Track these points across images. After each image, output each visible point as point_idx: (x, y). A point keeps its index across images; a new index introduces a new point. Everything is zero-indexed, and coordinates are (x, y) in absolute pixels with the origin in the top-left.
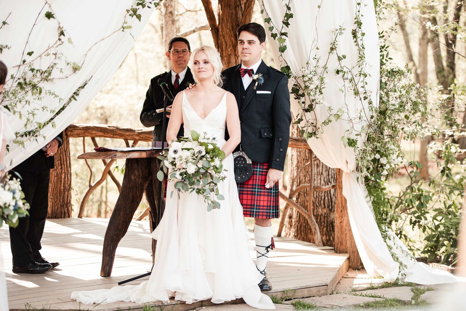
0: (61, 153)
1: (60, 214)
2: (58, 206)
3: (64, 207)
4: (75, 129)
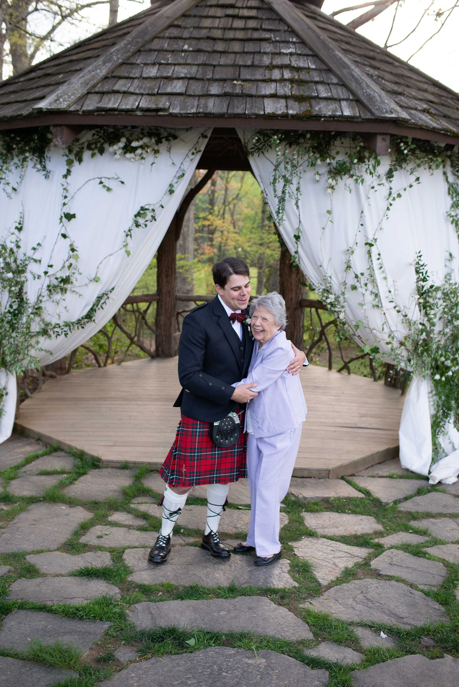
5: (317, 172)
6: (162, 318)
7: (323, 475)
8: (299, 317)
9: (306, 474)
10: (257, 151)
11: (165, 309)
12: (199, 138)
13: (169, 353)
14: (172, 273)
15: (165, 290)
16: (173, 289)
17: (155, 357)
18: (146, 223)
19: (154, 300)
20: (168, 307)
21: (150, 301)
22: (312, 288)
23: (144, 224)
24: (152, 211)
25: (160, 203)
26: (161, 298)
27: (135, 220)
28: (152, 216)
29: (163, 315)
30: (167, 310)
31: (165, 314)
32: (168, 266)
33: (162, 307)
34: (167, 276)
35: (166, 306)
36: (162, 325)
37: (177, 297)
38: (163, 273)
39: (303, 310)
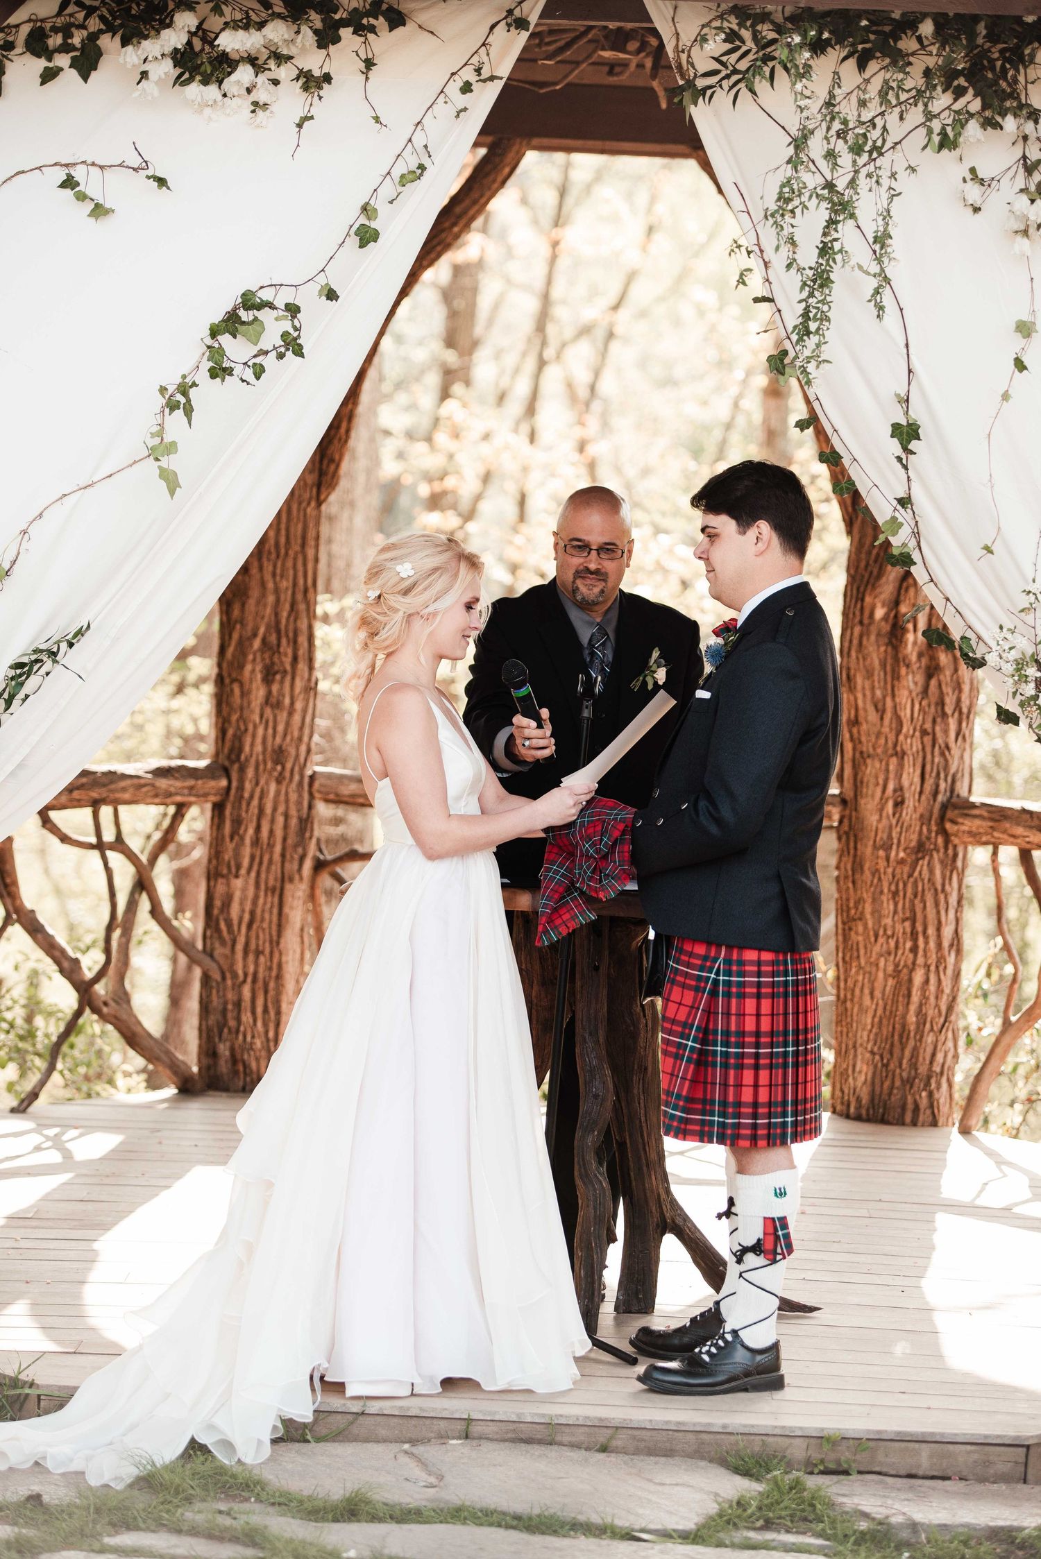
0: (916, 896)
1: (899, 1110)
2: (893, 1082)
3: (915, 1088)
4: (967, 815)
5: (973, 170)
6: (241, 887)
7: (1002, 1467)
8: (940, 893)
9: (924, 1460)
10: (725, 84)
11: (256, 842)
12: (493, 27)
14: (295, 659)
15: (259, 748)
16: (300, 739)
17: (199, 1085)
18: (257, 360)
19: (197, 796)
20: (271, 832)
21: (179, 799)
22: (971, 655)
23: (250, 363)
24: (286, 314)
25: (322, 280)
26: (234, 784)
27: (209, 347)
28: (285, 335)
29: (243, 871)
30: (265, 847)
31: (255, 867)
32: (278, 622)
33: (241, 832)
34: (269, 675)
35: (258, 829)
36: (235, 922)
37: (316, 785)
38: (251, 657)
39: (955, 855)
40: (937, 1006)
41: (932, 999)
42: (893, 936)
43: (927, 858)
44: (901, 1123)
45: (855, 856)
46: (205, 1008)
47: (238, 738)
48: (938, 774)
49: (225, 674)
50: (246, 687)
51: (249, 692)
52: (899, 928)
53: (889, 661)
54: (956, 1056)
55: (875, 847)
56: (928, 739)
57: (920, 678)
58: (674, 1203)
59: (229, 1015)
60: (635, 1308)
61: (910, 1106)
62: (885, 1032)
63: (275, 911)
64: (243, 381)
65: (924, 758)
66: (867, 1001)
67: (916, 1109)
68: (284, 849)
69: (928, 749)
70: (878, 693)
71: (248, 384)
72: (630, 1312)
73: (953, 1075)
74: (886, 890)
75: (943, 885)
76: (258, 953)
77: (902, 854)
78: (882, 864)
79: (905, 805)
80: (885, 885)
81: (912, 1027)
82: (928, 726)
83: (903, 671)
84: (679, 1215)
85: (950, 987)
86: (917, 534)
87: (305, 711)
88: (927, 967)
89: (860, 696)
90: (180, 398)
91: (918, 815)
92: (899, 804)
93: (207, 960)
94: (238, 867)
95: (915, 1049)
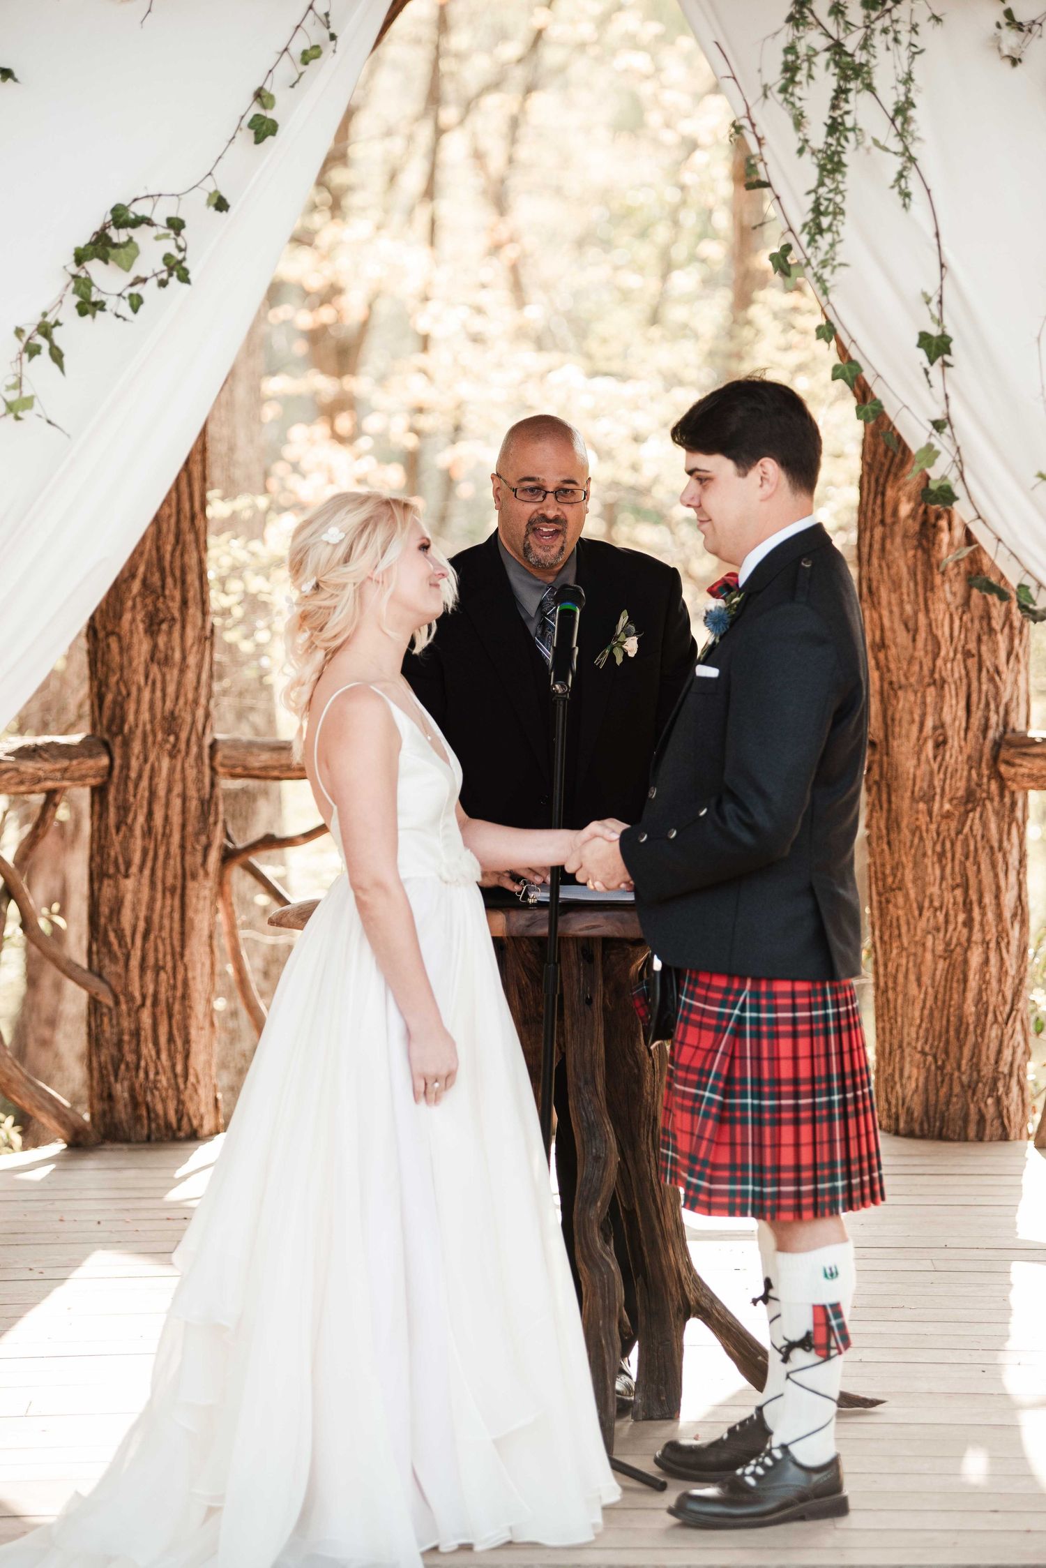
1: (960, 1123)
2: (951, 1089)
3: (979, 1094)
4: (1025, 754)
5: (1009, 13)
6: (133, 889)
8: (996, 851)
11: (148, 832)
13: (180, 1114)
14: (184, 603)
15: (145, 716)
16: (196, 702)
17: (93, 1138)
18: (134, 290)
19: (72, 779)
20: (166, 818)
21: (49, 784)
22: (1031, 606)
23: (126, 294)
24: (167, 231)
25: (210, 186)
26: (118, 762)
27: (75, 277)
28: (167, 258)
29: (134, 869)
30: (159, 837)
31: (149, 864)
32: (160, 559)
33: (129, 821)
34: (153, 625)
35: (150, 815)
36: (128, 932)
37: (219, 757)
38: (130, 603)
39: (1014, 804)
40: (1000, 991)
41: (994, 984)
42: (941, 907)
43: (979, 809)
44: (963, 1138)
45: (889, 810)
46: (94, 1039)
47: (120, 705)
48: (987, 704)
49: (98, 626)
50: (126, 641)
51: (130, 647)
52: (948, 897)
53: (920, 568)
54: (1027, 1053)
55: (914, 799)
56: (972, 663)
57: (959, 587)
58: (698, 1281)
59: (126, 1048)
60: (657, 1413)
61: (974, 1117)
62: (937, 1028)
63: (177, 916)
64: (118, 316)
65: (969, 686)
66: (913, 989)
67: (982, 1119)
68: (183, 838)
69: (974, 675)
70: (908, 608)
71: (125, 319)
72: (651, 1418)
73: (1025, 1076)
74: (930, 852)
75: (1001, 842)
76: (158, 969)
77: (947, 806)
78: (923, 819)
79: (948, 746)
80: (929, 844)
81: (971, 1019)
82: (972, 646)
83: (938, 579)
84: (705, 1296)
85: (1015, 967)
86: (959, 463)
87: (200, 667)
88: (986, 944)
89: (885, 613)
90: (40, 340)
91: (964, 757)
92: (940, 744)
93: (96, 982)
94: (128, 864)
95: (977, 1047)
